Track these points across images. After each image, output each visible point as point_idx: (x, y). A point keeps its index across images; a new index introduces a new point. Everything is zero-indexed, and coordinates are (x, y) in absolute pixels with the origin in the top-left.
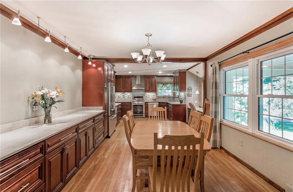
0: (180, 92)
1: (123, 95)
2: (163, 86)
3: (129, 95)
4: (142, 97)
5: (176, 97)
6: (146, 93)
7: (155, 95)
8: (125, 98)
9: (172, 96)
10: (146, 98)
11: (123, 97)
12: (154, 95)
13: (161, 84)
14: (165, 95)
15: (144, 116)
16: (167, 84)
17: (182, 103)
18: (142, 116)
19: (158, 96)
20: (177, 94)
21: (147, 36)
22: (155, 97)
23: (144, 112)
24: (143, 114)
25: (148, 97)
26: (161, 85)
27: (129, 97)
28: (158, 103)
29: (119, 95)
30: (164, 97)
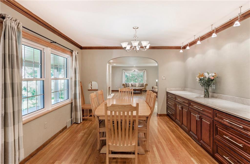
21: (134, 28)
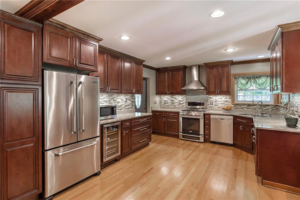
0: (291, 95)
1: (171, 100)
2: (247, 83)
3: (180, 99)
4: (203, 104)
5: (282, 107)
6: (210, 96)
7: (230, 100)
8: (174, 104)
9: (272, 103)
10: (210, 106)
11: (172, 103)
12: (227, 100)
13: (244, 78)
14: (253, 101)
15: (202, 140)
16: (259, 77)
17: (295, 126)
18: (199, 139)
19: (236, 102)
20: (285, 98)
22: (230, 104)
23: (202, 132)
24: (199, 135)
25: (214, 103)
26: (244, 81)
27: (181, 103)
28: (232, 117)
29: (165, 99)
30: (249, 105)
